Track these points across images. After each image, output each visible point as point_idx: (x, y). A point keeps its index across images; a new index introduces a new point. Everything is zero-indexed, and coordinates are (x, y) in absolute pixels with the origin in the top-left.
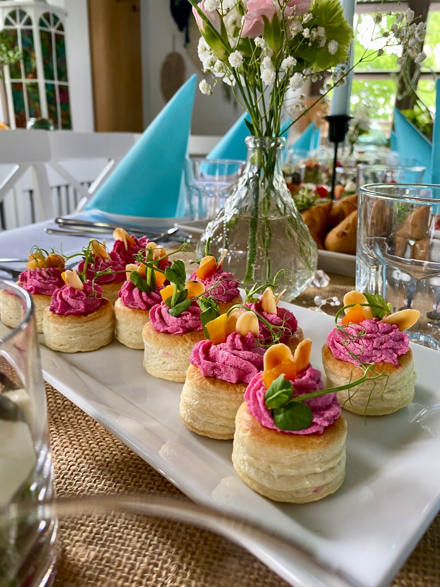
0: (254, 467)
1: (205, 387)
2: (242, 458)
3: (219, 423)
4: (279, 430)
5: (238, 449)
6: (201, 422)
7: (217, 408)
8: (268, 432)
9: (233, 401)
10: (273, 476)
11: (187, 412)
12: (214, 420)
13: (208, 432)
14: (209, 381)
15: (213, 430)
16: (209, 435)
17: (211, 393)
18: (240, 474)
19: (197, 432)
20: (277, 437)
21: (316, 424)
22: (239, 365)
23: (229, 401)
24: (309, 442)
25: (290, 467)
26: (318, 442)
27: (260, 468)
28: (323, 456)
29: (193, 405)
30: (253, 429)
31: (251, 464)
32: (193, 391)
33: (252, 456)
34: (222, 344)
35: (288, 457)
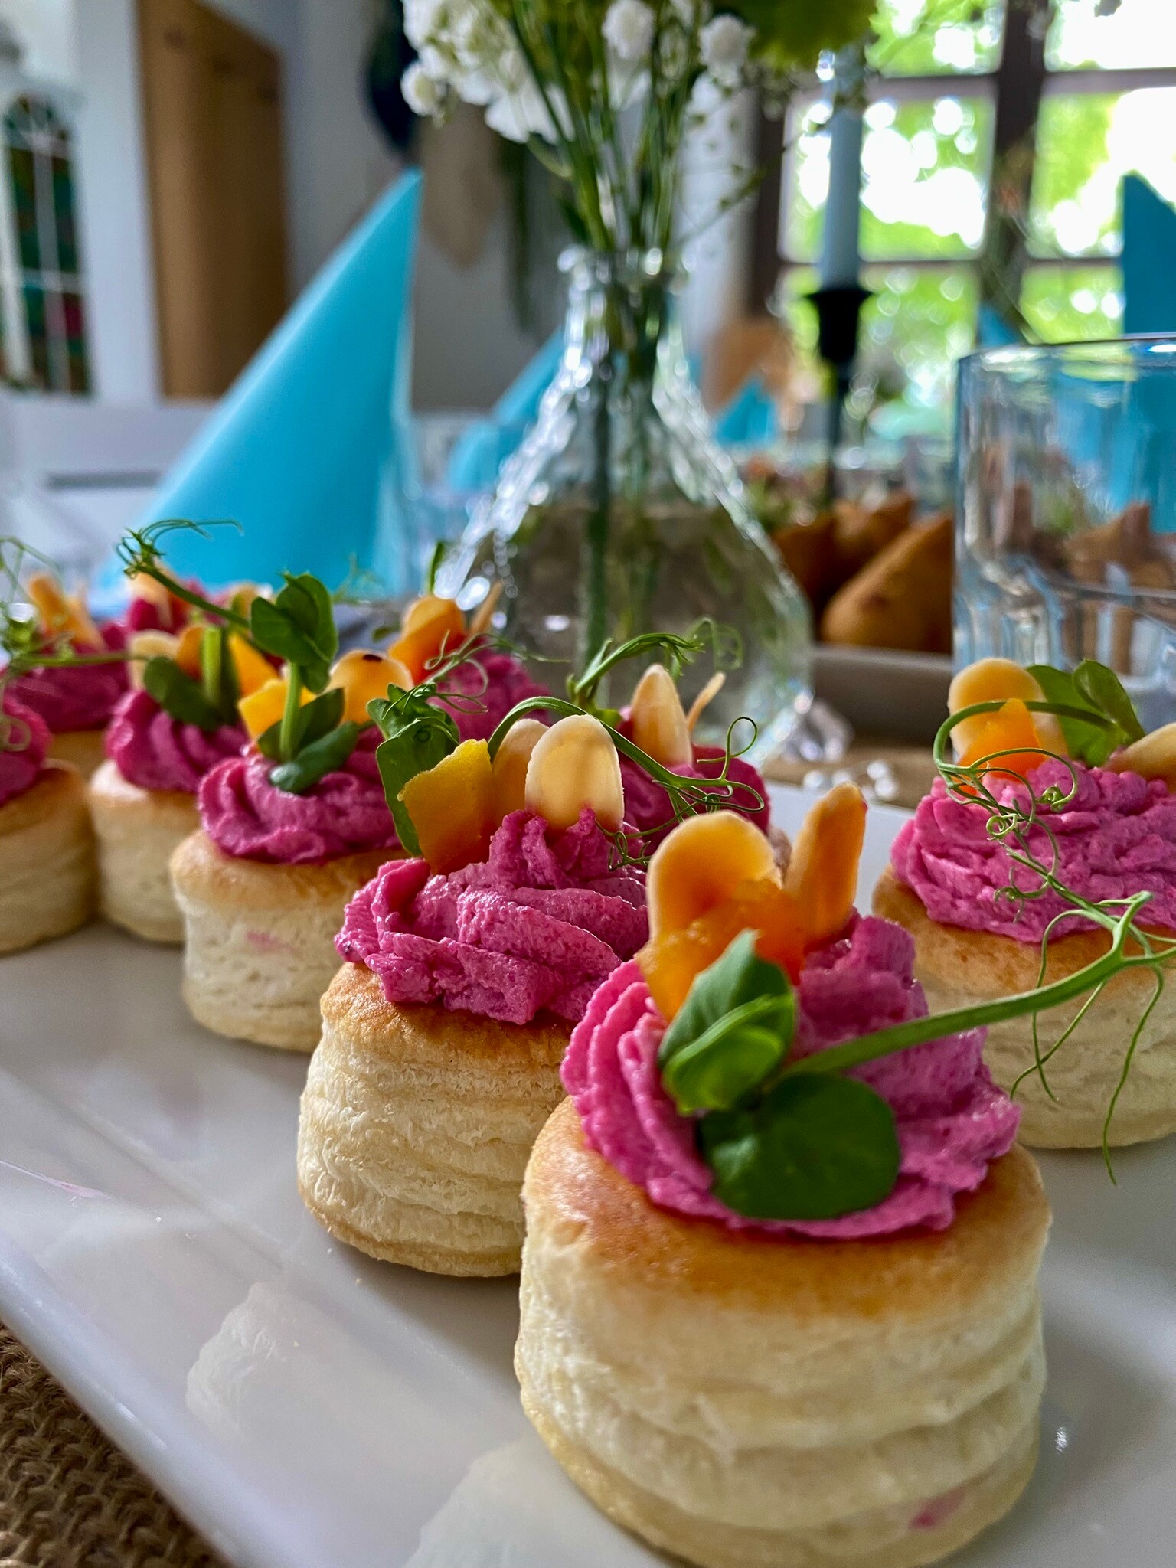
0: (616, 1412)
1: (394, 1051)
2: (555, 1366)
3: (455, 1206)
4: (735, 1223)
5: (540, 1323)
6: (380, 1205)
7: (450, 1140)
8: (679, 1235)
9: (520, 1103)
10: (711, 1456)
11: (322, 1162)
12: (433, 1194)
13: (413, 1247)
14: (411, 1023)
15: (432, 1239)
16: (416, 1262)
17: (419, 1073)
18: (553, 1443)
19: (364, 1248)
20: (727, 1257)
21: (918, 1180)
22: (541, 943)
23: (499, 1103)
24: (889, 1276)
25: (801, 1405)
26: (935, 1270)
27: (645, 1414)
28: (957, 1339)
29: (345, 1130)
30: (605, 1220)
31: (599, 1397)
32: (346, 1069)
33: (604, 1357)
34: (469, 869)
35: (785, 1358)
